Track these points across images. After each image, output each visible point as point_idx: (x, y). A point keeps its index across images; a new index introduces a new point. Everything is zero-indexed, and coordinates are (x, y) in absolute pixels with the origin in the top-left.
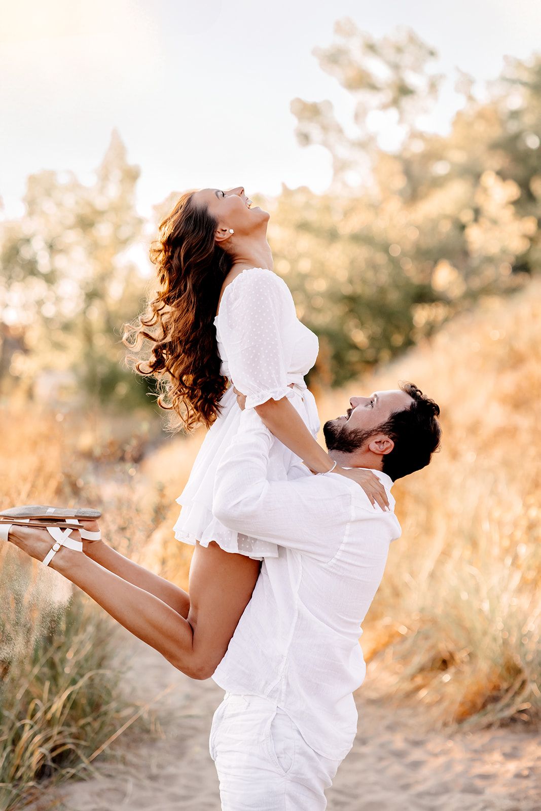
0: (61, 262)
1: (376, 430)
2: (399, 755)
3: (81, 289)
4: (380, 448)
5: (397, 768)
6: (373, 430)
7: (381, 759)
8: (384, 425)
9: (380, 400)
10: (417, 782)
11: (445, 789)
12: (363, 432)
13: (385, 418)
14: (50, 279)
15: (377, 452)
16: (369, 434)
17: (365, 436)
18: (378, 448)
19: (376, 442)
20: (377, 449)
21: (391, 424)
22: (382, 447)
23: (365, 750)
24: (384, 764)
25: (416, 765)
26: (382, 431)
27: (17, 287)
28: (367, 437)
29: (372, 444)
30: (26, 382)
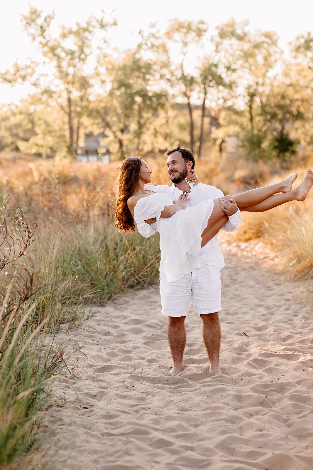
30: (219, 142)
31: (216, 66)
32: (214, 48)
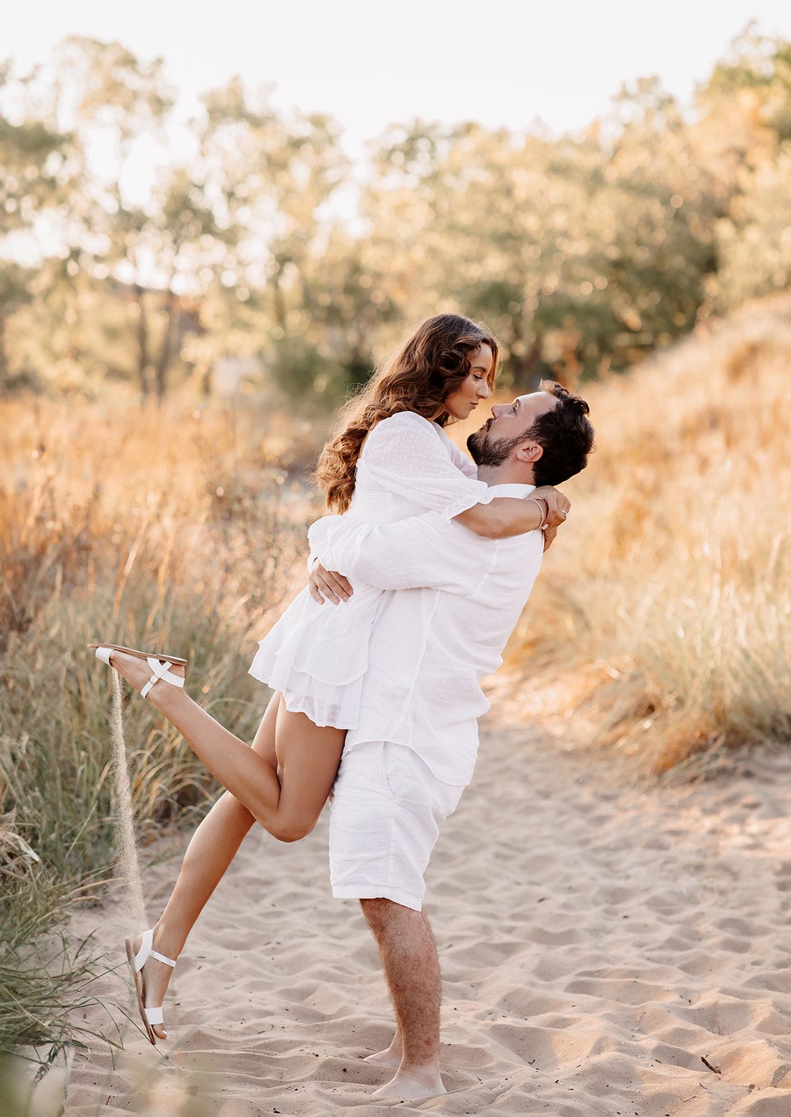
0: (244, 215)
1: (522, 437)
2: (584, 809)
3: (271, 250)
4: (528, 455)
5: (578, 822)
6: (519, 438)
7: (562, 813)
8: (530, 430)
9: (522, 405)
10: (597, 837)
11: (627, 845)
12: (508, 441)
13: (531, 422)
14: (230, 237)
15: (526, 460)
16: (515, 442)
17: (510, 445)
18: (527, 456)
19: (524, 450)
20: (525, 457)
21: (538, 428)
22: (531, 454)
23: (544, 803)
24: (564, 818)
25: (602, 820)
26: (528, 437)
27: (188, 248)
28: (513, 446)
29: (519, 452)
30: (201, 370)
31: (201, 188)
32: (193, 144)
